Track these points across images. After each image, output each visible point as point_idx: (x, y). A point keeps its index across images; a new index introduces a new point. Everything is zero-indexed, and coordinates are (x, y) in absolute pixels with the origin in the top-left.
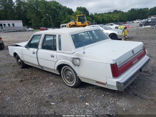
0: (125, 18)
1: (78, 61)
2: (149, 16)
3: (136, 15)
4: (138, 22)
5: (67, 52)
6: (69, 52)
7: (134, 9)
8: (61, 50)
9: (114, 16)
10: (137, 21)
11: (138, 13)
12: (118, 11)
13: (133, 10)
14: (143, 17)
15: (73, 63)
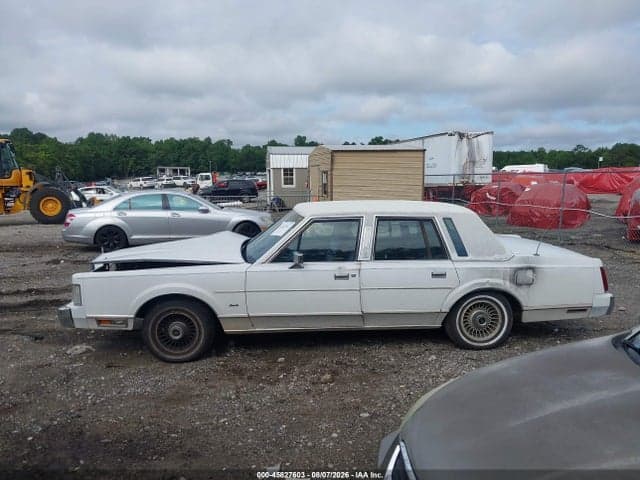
0: (73, 166)
1: (530, 274)
2: (156, 165)
3: (110, 157)
4: (145, 185)
5: (492, 258)
6: (497, 257)
7: (99, 136)
8: (466, 255)
9: (28, 155)
10: (142, 182)
11: (120, 153)
12: (31, 133)
13: (95, 139)
14: (139, 167)
15: (515, 281)
